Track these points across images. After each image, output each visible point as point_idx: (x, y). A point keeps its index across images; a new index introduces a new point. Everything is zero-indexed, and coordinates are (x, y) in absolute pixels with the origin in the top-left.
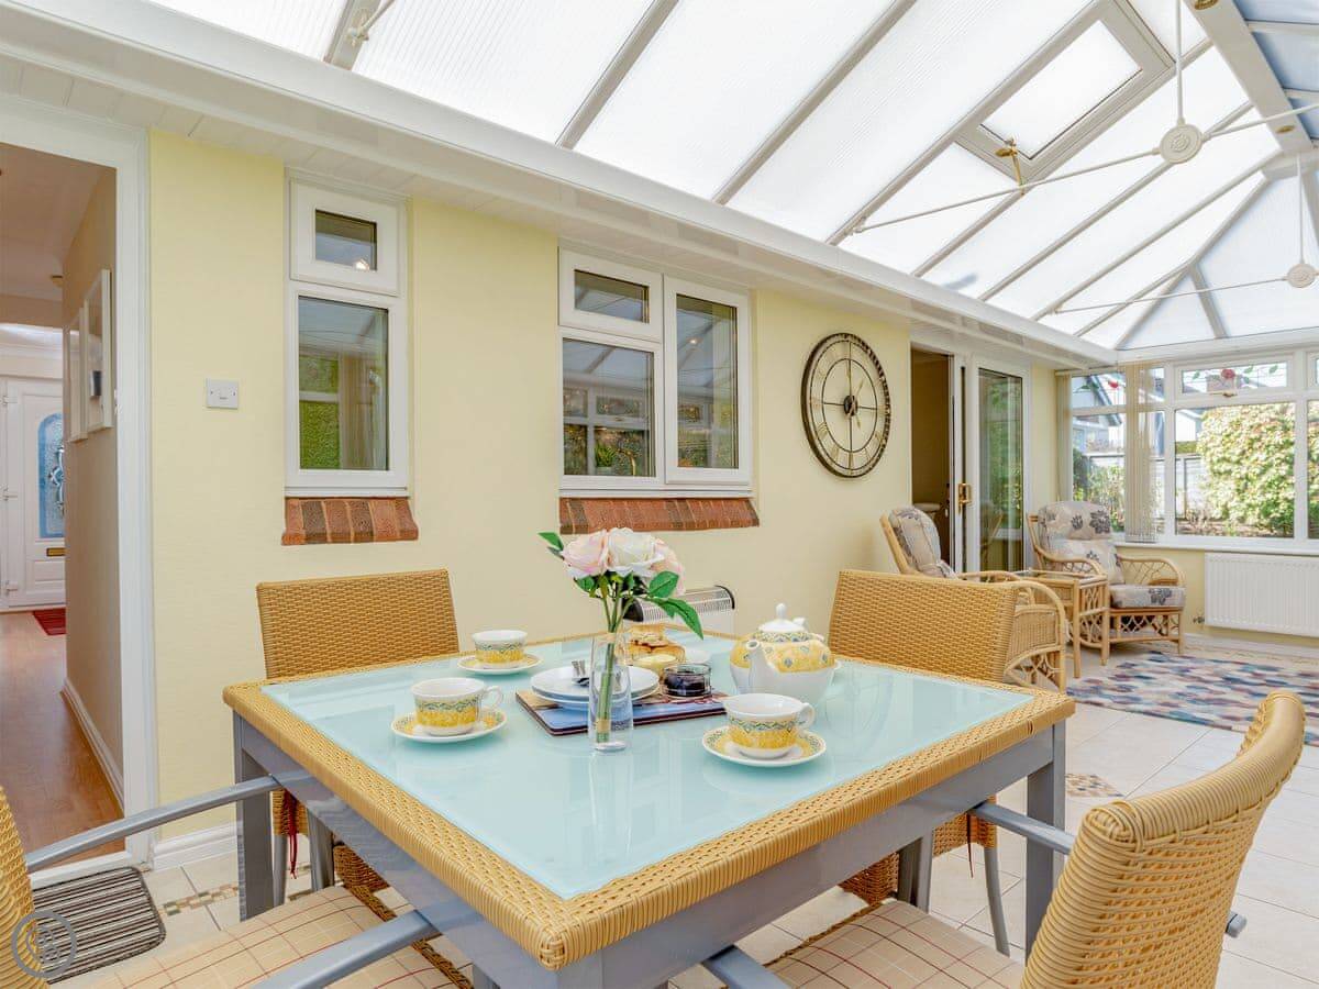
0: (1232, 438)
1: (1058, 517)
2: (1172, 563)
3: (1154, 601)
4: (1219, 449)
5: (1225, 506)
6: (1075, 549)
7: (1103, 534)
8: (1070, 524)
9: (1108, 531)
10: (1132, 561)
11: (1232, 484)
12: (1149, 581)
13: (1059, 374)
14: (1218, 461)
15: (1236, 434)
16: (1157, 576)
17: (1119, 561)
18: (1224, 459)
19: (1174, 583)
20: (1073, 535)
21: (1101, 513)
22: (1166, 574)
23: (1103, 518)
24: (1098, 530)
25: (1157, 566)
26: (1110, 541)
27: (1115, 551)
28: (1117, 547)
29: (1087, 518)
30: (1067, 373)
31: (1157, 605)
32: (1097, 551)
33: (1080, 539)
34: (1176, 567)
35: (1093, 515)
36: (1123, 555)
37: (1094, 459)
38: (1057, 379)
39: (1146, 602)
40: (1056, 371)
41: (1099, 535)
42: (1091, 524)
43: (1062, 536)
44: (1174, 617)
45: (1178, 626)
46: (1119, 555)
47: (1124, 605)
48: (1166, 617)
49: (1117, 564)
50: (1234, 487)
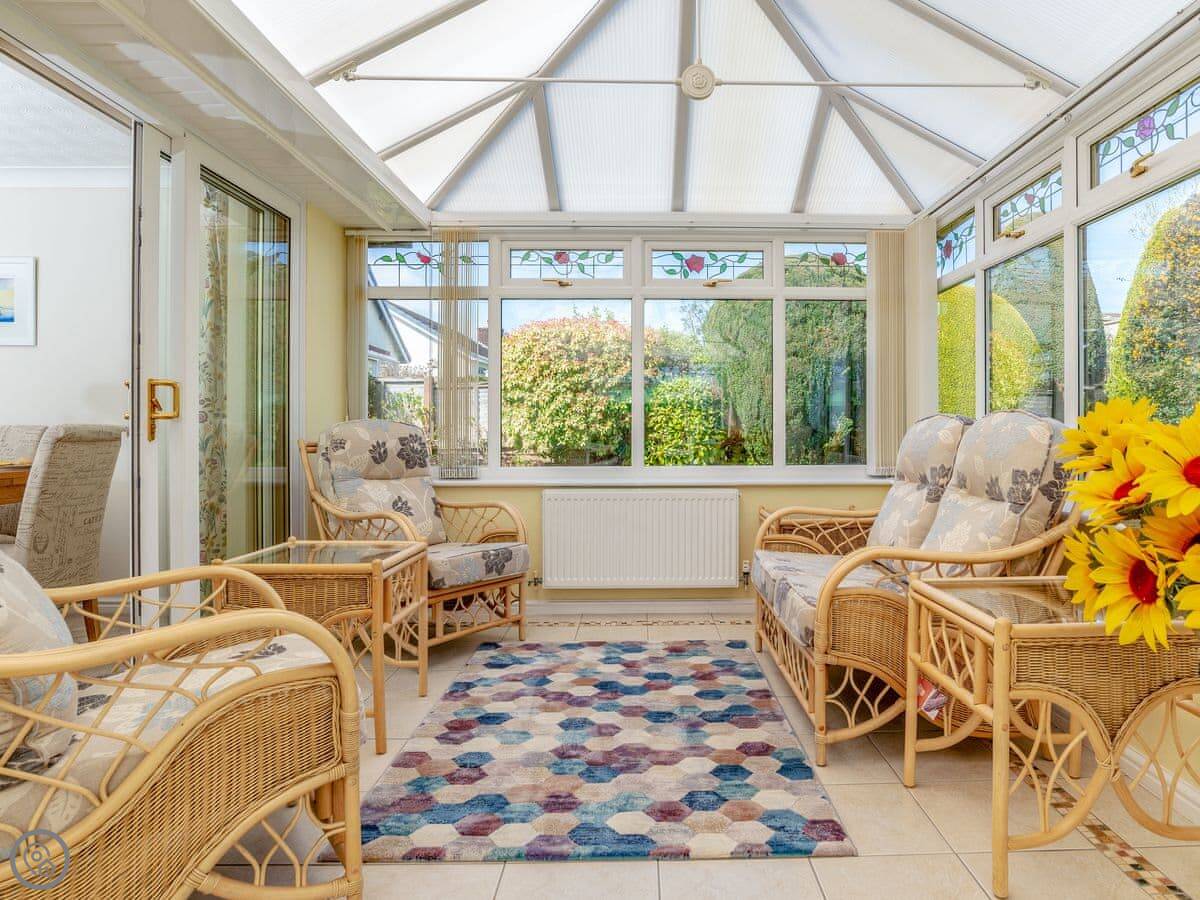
0: (525, 364)
1: (348, 446)
2: (508, 508)
3: (489, 570)
4: (513, 376)
5: (518, 435)
6: (376, 496)
7: (417, 468)
8: (368, 455)
9: (423, 465)
10: (456, 508)
11: (524, 412)
12: (478, 535)
13: (349, 233)
14: (512, 388)
15: (528, 360)
16: (491, 528)
17: (439, 508)
18: (517, 386)
19: (512, 537)
20: (372, 473)
21: (415, 438)
22: (503, 524)
23: (416, 446)
24: (410, 464)
25: (490, 512)
26: (426, 479)
27: (434, 494)
28: (436, 488)
29: (393, 446)
30: (360, 233)
31: (494, 576)
32: (409, 496)
33: (384, 478)
34: (514, 512)
35: (402, 440)
36: (445, 499)
37: (388, 385)
38: (347, 240)
39: (478, 573)
40: (346, 229)
41: (410, 471)
42: (400, 455)
43: (355, 475)
44: (514, 588)
45: (519, 599)
46: (440, 500)
47: (448, 583)
48: (504, 590)
49: (437, 514)
50: (526, 414)
